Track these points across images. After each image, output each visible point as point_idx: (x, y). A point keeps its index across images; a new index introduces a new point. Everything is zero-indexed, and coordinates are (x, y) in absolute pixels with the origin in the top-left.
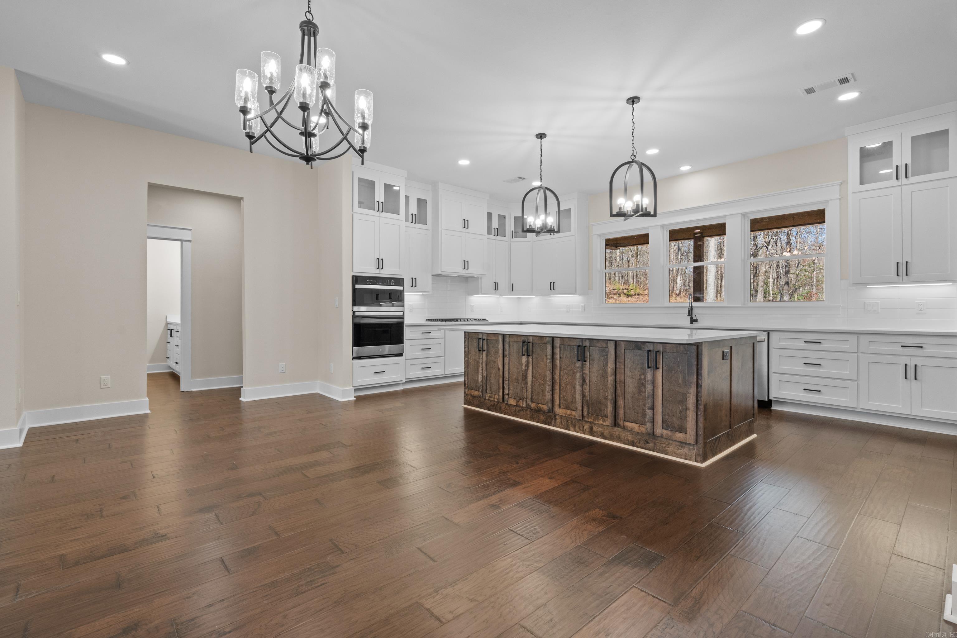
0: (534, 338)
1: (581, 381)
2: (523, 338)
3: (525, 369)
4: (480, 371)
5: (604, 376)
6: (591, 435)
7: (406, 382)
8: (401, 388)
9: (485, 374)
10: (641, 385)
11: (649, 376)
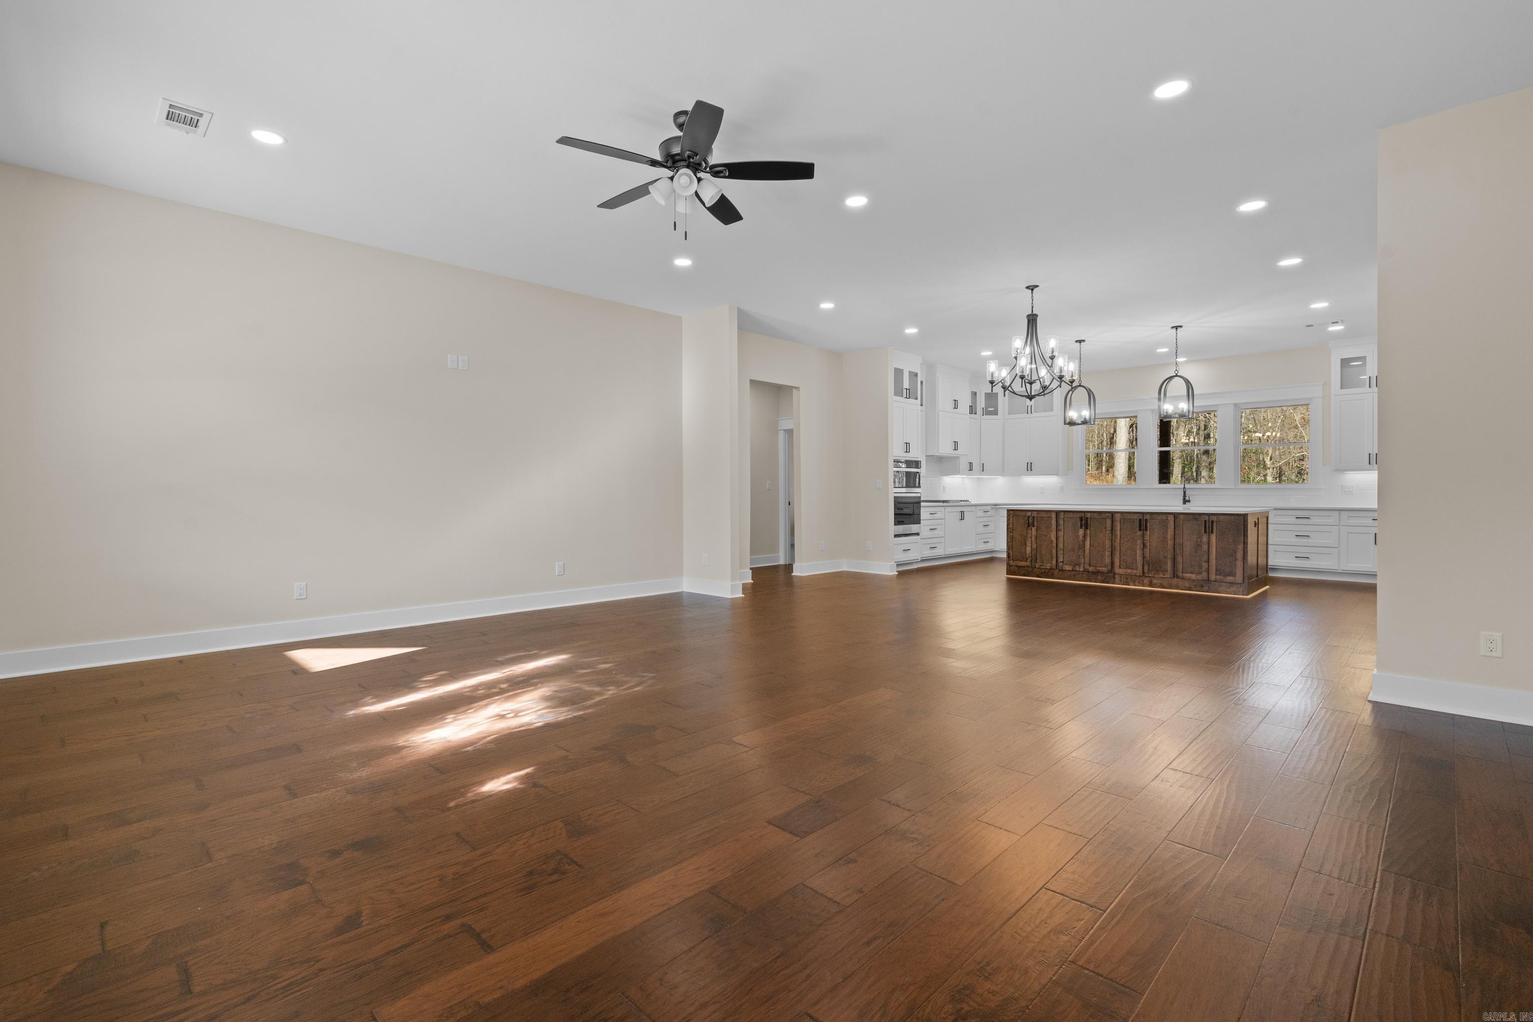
0: (1092, 514)
1: (1142, 547)
2: (1079, 515)
3: (1083, 540)
4: (1029, 544)
5: (1165, 540)
6: (1151, 587)
7: (922, 561)
8: (915, 566)
9: (1034, 546)
10: (1198, 546)
11: (1205, 539)
